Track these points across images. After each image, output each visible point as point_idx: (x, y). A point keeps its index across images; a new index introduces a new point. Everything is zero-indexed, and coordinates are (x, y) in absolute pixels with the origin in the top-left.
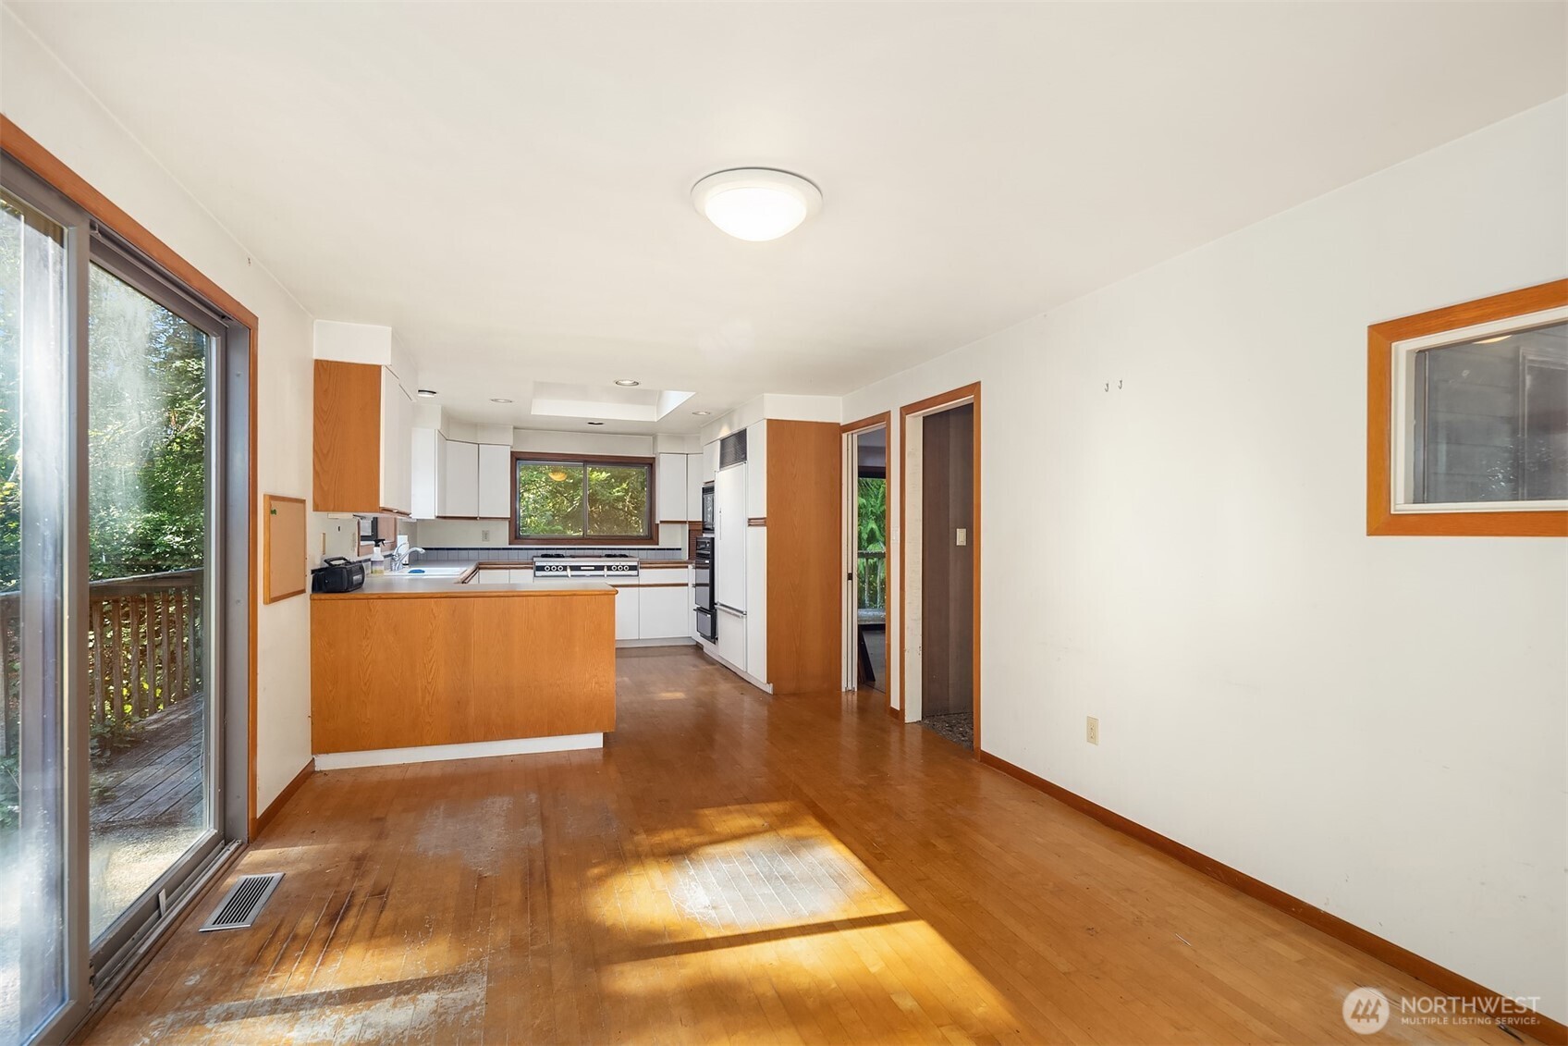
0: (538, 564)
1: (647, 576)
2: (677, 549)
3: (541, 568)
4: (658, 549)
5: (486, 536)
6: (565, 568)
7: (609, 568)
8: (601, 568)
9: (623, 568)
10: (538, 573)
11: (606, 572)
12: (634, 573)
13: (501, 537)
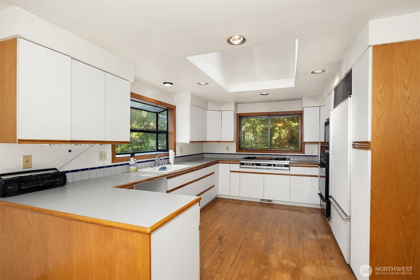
0: (242, 162)
1: (294, 170)
2: (315, 156)
3: (243, 164)
4: (304, 156)
5: (227, 148)
6: (253, 164)
7: (274, 165)
8: (270, 165)
9: (281, 166)
10: (242, 166)
11: (272, 167)
12: (287, 168)
13: (233, 149)
